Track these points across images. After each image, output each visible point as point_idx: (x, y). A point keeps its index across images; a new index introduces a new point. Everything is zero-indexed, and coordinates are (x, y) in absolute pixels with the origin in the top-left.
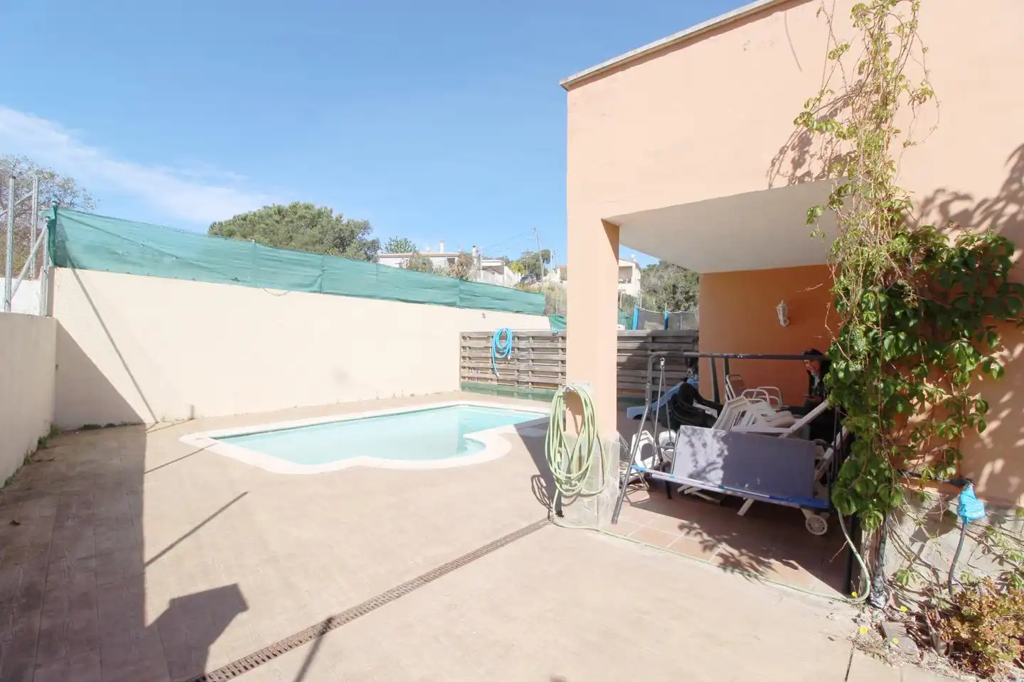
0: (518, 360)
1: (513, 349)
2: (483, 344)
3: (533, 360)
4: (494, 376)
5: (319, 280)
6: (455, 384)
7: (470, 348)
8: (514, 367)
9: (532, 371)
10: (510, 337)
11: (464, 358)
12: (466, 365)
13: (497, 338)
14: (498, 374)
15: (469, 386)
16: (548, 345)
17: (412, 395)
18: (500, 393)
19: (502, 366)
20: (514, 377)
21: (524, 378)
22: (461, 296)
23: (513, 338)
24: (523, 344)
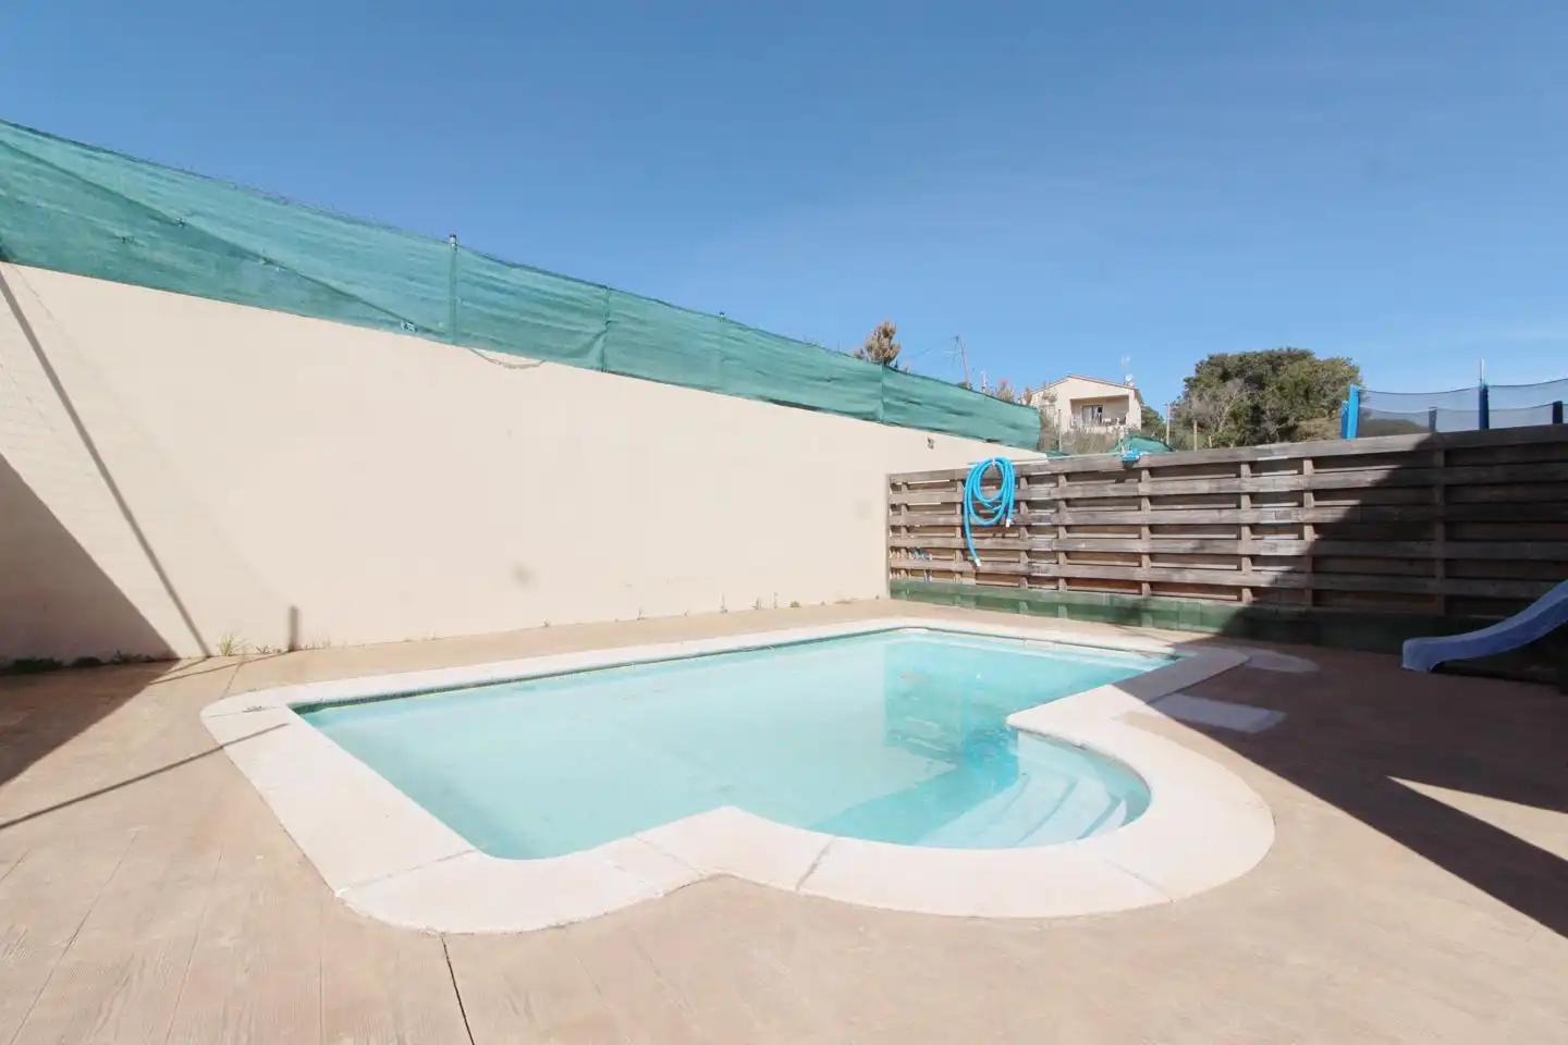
0: (1029, 527)
1: (1017, 503)
2: (938, 497)
3: (1068, 528)
4: (967, 567)
5: (599, 344)
6: (876, 582)
7: (908, 507)
8: (1021, 545)
9: (1067, 554)
10: (1009, 477)
11: (895, 529)
12: (898, 543)
13: (974, 483)
14: (978, 561)
15: (908, 588)
16: (1110, 489)
17: (795, 605)
18: (982, 602)
19: (988, 543)
20: (1021, 568)
21: (1045, 568)
22: (886, 400)
23: (1017, 481)
24: (1041, 492)
